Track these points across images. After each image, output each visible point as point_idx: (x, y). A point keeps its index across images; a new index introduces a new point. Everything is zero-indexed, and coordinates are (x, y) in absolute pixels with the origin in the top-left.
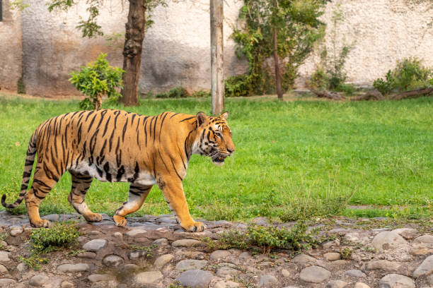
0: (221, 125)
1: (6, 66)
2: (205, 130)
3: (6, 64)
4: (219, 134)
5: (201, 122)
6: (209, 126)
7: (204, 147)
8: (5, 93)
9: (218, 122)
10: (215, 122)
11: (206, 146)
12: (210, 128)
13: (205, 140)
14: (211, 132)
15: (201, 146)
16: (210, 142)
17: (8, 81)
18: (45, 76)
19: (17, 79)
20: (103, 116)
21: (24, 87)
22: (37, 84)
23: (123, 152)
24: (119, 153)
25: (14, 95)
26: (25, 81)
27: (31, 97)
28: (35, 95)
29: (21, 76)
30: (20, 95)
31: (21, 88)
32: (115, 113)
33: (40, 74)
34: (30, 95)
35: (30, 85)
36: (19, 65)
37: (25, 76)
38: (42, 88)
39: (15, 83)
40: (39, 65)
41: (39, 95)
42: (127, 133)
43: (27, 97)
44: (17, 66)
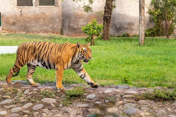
0: (86, 47)
1: (56, 24)
2: (80, 50)
3: (56, 23)
4: (86, 51)
5: (79, 47)
6: (82, 48)
7: (80, 56)
8: (55, 34)
9: (85, 46)
10: (84, 47)
11: (81, 56)
12: (82, 49)
13: (80, 54)
14: (82, 50)
15: (78, 56)
16: (82, 54)
17: (56, 30)
18: (71, 28)
19: (60, 29)
20: (44, 44)
21: (63, 32)
22: (68, 31)
23: (50, 58)
24: (48, 58)
25: (59, 36)
26: (64, 30)
27: (66, 36)
28: (67, 35)
29: (61, 28)
30: (61, 36)
31: (62, 33)
32: (49, 43)
33: (69, 27)
34: (65, 35)
35: (66, 32)
36: (61, 23)
37: (63, 28)
38: (70, 33)
39: (59, 31)
40: (69, 23)
41: (69, 36)
42: (52, 51)
43: (64, 36)
44: (60, 24)
